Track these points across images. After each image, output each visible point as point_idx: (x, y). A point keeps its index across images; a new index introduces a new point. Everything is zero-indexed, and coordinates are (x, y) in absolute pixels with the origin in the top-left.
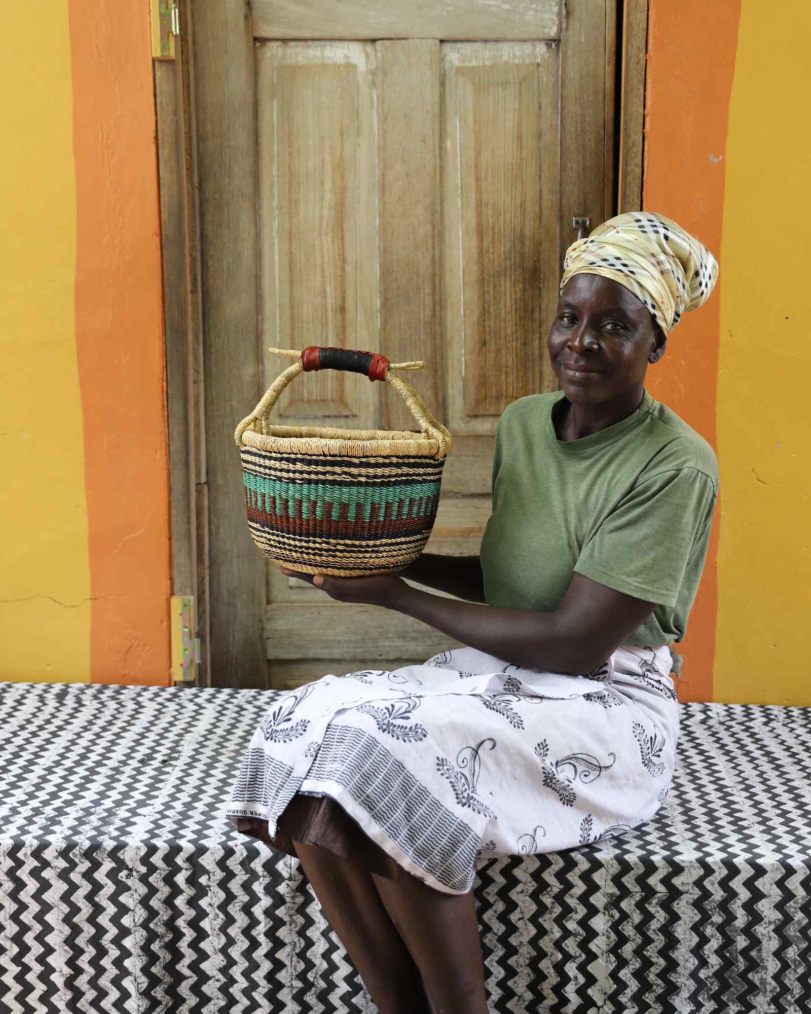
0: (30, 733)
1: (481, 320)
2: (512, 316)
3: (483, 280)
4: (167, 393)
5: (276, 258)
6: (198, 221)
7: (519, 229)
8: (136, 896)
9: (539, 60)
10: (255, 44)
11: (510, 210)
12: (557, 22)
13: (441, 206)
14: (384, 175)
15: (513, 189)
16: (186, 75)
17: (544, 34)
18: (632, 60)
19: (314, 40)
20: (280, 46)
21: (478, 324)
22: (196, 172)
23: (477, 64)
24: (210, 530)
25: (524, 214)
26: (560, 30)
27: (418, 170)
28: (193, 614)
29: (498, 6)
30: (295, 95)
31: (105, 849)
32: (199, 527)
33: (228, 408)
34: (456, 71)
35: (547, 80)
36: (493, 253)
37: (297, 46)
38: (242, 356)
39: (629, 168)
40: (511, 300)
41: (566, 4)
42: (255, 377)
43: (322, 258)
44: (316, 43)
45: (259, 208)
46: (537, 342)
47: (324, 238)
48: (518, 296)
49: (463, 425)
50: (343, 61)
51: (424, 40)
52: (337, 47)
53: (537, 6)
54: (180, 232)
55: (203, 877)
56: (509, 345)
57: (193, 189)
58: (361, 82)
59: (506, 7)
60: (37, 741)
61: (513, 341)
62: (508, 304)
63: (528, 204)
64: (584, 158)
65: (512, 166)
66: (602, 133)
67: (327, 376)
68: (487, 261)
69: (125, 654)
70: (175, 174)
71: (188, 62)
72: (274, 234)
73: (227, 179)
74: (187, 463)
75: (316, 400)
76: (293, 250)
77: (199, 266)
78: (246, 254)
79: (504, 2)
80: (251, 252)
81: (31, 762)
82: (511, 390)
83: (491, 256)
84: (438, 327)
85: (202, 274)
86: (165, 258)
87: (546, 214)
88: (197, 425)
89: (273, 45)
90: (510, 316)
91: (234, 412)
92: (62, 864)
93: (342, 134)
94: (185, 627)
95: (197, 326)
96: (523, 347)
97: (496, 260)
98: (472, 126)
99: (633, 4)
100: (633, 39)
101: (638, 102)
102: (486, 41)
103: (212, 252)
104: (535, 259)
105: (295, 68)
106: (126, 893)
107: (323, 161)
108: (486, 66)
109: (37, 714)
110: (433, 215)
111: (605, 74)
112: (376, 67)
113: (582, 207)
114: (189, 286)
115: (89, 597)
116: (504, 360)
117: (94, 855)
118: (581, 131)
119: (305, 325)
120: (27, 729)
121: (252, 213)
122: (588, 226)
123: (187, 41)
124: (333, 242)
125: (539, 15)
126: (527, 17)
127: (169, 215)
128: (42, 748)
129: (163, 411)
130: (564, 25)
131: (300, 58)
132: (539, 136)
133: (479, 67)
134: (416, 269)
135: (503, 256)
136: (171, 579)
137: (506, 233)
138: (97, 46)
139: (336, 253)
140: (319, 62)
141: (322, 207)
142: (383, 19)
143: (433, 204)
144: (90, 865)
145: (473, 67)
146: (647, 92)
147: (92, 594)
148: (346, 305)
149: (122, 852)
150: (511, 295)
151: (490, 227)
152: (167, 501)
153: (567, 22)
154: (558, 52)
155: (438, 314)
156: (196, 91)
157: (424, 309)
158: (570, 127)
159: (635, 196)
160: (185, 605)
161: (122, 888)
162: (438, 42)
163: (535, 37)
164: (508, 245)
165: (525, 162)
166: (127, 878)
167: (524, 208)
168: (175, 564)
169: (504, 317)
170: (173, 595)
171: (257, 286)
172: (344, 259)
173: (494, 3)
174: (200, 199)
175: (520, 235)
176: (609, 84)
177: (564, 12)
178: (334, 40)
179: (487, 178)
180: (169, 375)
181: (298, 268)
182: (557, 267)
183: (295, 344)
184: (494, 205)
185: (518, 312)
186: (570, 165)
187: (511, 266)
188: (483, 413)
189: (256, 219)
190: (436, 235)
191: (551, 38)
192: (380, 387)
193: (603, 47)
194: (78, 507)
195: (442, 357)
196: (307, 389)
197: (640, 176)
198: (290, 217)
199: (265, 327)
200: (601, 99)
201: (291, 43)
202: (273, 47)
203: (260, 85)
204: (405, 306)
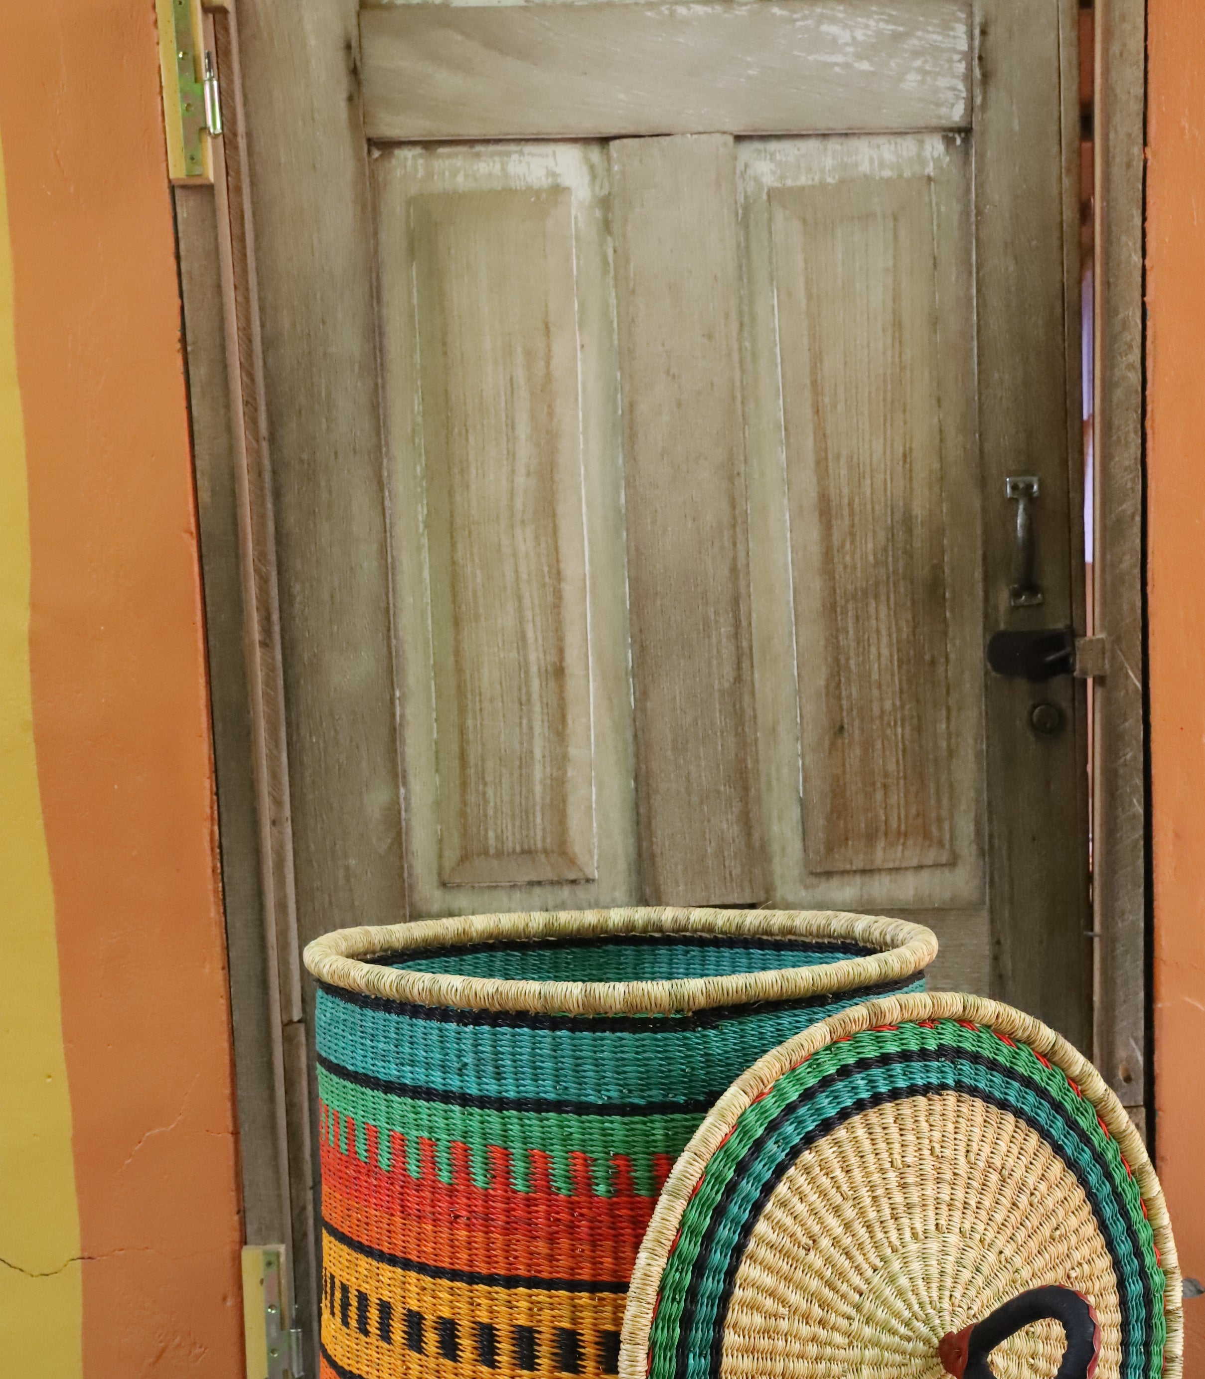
1: (833, 684)
2: (893, 675)
3: (833, 607)
4: (220, 846)
5: (426, 573)
6: (269, 506)
7: (901, 503)
9: (930, 170)
10: (369, 152)
11: (882, 466)
12: (964, 95)
13: (746, 461)
14: (632, 406)
15: (888, 426)
16: (237, 217)
17: (940, 117)
18: (1118, 160)
19: (487, 141)
20: (421, 155)
21: (827, 695)
22: (263, 408)
23: (810, 182)
25: (909, 477)
26: (970, 108)
27: (700, 394)
28: (286, 1281)
29: (847, 66)
30: (453, 251)
32: (291, 1107)
33: (341, 873)
34: (769, 197)
35: (948, 209)
36: (853, 553)
37: (456, 155)
38: (364, 765)
39: (1117, 374)
40: (890, 644)
41: (980, 58)
42: (390, 808)
43: (517, 571)
44: (492, 148)
46: (944, 726)
47: (518, 532)
48: (904, 635)
49: (803, 893)
50: (545, 186)
51: (703, 136)
52: (531, 154)
53: (926, 62)
56: (888, 732)
57: (257, 441)
58: (579, 224)
59: (865, 66)
61: (896, 724)
62: (885, 652)
63: (919, 455)
64: (1026, 361)
65: (885, 381)
66: (1058, 310)
67: (534, 805)
68: (840, 568)
69: (152, 1365)
70: (222, 412)
71: (238, 190)
72: (421, 526)
73: (324, 422)
74: (264, 984)
75: (514, 851)
76: (460, 554)
77: (274, 592)
78: (365, 566)
79: (859, 57)
80: (375, 564)
82: (896, 821)
83: (848, 558)
84: (747, 699)
85: (281, 610)
86: (206, 577)
87: (953, 472)
88: (282, 906)
89: (406, 154)
90: (889, 677)
91: (353, 880)
93: (547, 327)
94: (270, 1307)
95: (275, 711)
96: (916, 735)
97: (859, 566)
98: (804, 303)
99: (1115, 48)
100: (1116, 121)
101: (1131, 244)
102: (825, 136)
103: (299, 567)
104: (935, 561)
105: (451, 199)
107: (511, 379)
108: (829, 184)
110: (731, 479)
111: (1061, 193)
112: (610, 193)
113: (1024, 458)
114: (257, 635)
115: (78, 1254)
116: (881, 762)
118: (1019, 307)
119: (486, 704)
121: (375, 488)
122: (1035, 495)
123: (236, 148)
124: (537, 537)
125: (929, 79)
126: (902, 85)
127: (213, 495)
129: (215, 882)
130: (978, 100)
131: (460, 178)
132: (934, 321)
133: (813, 186)
134: (701, 588)
135: (871, 558)
136: (241, 1212)
137: (877, 513)
138: (58, 161)
139: (544, 560)
140: (497, 185)
141: (513, 471)
142: (622, 96)
143: (731, 458)
145: (802, 189)
146: (1146, 224)
147: (84, 1249)
148: (564, 664)
150: (890, 635)
151: (846, 501)
152: (226, 1059)
153: (985, 93)
154: (966, 154)
155: (746, 676)
156: (257, 249)
157: (720, 665)
158: (995, 301)
159: (1132, 426)
160: (269, 1264)
162: (731, 139)
163: (921, 123)
164: (882, 535)
165: (908, 373)
167: (911, 463)
168: (246, 1183)
169: (877, 677)
170: (246, 1243)
171: (389, 630)
172: (559, 573)
173: (840, 59)
174: (273, 462)
175: (904, 512)
176: (1070, 214)
177: (977, 72)
178: (527, 140)
179: (836, 407)
180: (223, 809)
181: (470, 593)
182: (978, 575)
183: (468, 743)
184: (852, 458)
185: (904, 667)
186: (996, 376)
187: (888, 578)
188: (842, 869)
189: (383, 498)
190: (739, 521)
191: (954, 125)
192: (638, 823)
193: (1056, 140)
194: (49, 1077)
195: (756, 761)
196: (495, 830)
197: (1140, 389)
198: (451, 494)
199: (409, 711)
200: (1055, 243)
201: (441, 150)
202: (406, 159)
203: (383, 236)
204: (682, 662)
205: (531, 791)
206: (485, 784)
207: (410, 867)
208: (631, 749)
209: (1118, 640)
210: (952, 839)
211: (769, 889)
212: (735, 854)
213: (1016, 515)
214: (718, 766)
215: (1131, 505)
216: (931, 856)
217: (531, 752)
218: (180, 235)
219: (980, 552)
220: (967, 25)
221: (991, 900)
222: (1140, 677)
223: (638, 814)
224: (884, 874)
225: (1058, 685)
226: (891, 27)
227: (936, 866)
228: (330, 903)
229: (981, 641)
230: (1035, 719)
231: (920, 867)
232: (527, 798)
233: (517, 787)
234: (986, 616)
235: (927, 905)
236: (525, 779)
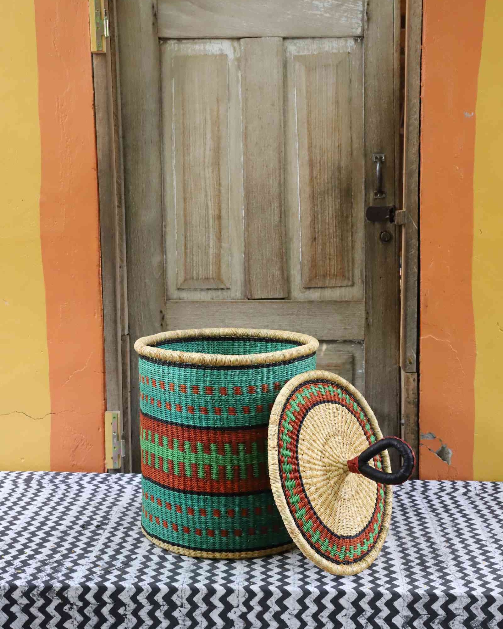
0: (7, 507)
1: (312, 223)
2: (333, 221)
3: (313, 197)
4: (102, 275)
5: (175, 183)
6: (122, 160)
7: (337, 162)
8: (75, 623)
9: (349, 50)
10: (159, 42)
11: (331, 150)
12: (361, 25)
13: (285, 148)
14: (246, 128)
15: (333, 136)
16: (114, 63)
17: (353, 33)
18: (412, 49)
19: (199, 38)
20: (176, 43)
21: (310, 227)
22: (121, 127)
23: (308, 53)
24: (131, 366)
25: (340, 152)
26: (363, 29)
27: (269, 124)
28: (120, 424)
29: (321, 15)
30: (186, 75)
31: (54, 590)
32: (124, 364)
33: (143, 284)
34: (294, 58)
35: (355, 63)
36: (320, 179)
37: (188, 43)
38: (152, 249)
39: (411, 121)
40: (332, 210)
41: (367, 13)
42: (160, 263)
43: (205, 183)
44: (200, 41)
45: (163, 151)
46: (350, 238)
47: (206, 170)
48: (337, 207)
49: (301, 294)
50: (218, 53)
51: (272, 38)
52: (214, 43)
53: (348, 14)
54: (110, 166)
55: (121, 608)
56: (331, 240)
57: (119, 138)
58: (230, 67)
59: (328, 15)
60: (13, 513)
61: (334, 237)
62: (330, 213)
63: (343, 146)
64: (380, 115)
65: (332, 121)
66: (392, 98)
67: (209, 263)
68: (316, 184)
69: (73, 451)
70: (107, 128)
71: (114, 55)
72: (173, 167)
73: (141, 132)
74: (115, 322)
75: (202, 278)
76: (186, 177)
77: (123, 189)
78: (154, 181)
79: (325, 12)
80: (157, 180)
81: (7, 528)
82: (333, 271)
83: (318, 180)
84: (283, 228)
85: (125, 195)
86: (100, 185)
87: (355, 153)
88: (122, 296)
89: (172, 42)
90: (331, 221)
91: (147, 287)
92: (25, 601)
93: (218, 102)
94: (114, 433)
95: (122, 230)
96: (341, 241)
97: (322, 183)
98: (305, 95)
99: (412, 12)
100: (412, 35)
101: (416, 78)
102: (313, 38)
103: (132, 180)
104: (348, 182)
105: (186, 58)
106: (68, 621)
107: (205, 119)
108: (314, 54)
109: (12, 494)
110: (279, 154)
111: (393, 59)
112: (240, 56)
113: (379, 148)
114: (116, 203)
115: (50, 412)
116: (328, 250)
117: (47, 594)
118: (378, 97)
119: (194, 228)
120: (5, 504)
121: (158, 154)
122: (383, 160)
123: (114, 41)
124: (213, 172)
125: (349, 20)
126: (340, 22)
127: (103, 155)
128: (15, 518)
129: (99, 287)
130: (366, 27)
131: (189, 50)
132: (350, 100)
133: (309, 55)
134: (268, 190)
135: (326, 181)
136: (105, 399)
137: (328, 165)
138: (54, 45)
139: (215, 180)
140: (202, 53)
141: (205, 149)
142: (245, 24)
143: (279, 146)
144: (44, 602)
145: (305, 55)
146: (422, 71)
147: (52, 411)
148: (221, 215)
149: (66, 592)
150: (332, 207)
151: (318, 161)
152: (102, 347)
153: (368, 25)
154: (362, 45)
155: (283, 220)
156: (121, 74)
157: (274, 216)
158: (370, 94)
159: (416, 139)
160: (114, 418)
161: (66, 617)
162: (282, 39)
163: (347, 35)
164: (330, 173)
165: (340, 118)
166: (69, 610)
167: (341, 149)
168: (107, 390)
169: (327, 221)
170: (106, 410)
171: (162, 202)
172: (220, 184)
173: (319, 13)
174: (123, 145)
175: (338, 167)
176: (397, 65)
177: (366, 18)
178: (213, 38)
179: (315, 129)
180: (103, 262)
181: (189, 190)
182: (363, 187)
183: (187, 241)
184: (320, 147)
185: (337, 218)
186: (371, 120)
187: (332, 188)
188: (314, 286)
189: (161, 158)
190: (282, 167)
191: (358, 35)
192: (245, 269)
193: (392, 41)
194: (42, 351)
195: (286, 249)
196: (196, 271)
197: (418, 126)
198: (184, 156)
199: (167, 230)
200: (391, 75)
201: (183, 41)
202: (172, 44)
203: (163, 69)
204: (261, 215)
205: (208, 257)
206: (193, 255)
207: (167, 283)
208: (243, 244)
209: (410, 212)
210: (353, 276)
211: (289, 292)
212: (278, 281)
213: (376, 168)
214: (273, 250)
215: (415, 166)
216: (345, 283)
217: (209, 245)
218: (94, 70)
219: (364, 180)
220: (362, 1)
221: (365, 298)
222: (417, 224)
223: (245, 266)
224: (329, 289)
225: (390, 226)
226: (337, 2)
227: (347, 286)
228: (139, 295)
229: (364, 209)
230: (382, 237)
231: (341, 287)
232: (207, 260)
233: (204, 257)
234: (366, 201)
235: (344, 299)
236: (207, 254)
